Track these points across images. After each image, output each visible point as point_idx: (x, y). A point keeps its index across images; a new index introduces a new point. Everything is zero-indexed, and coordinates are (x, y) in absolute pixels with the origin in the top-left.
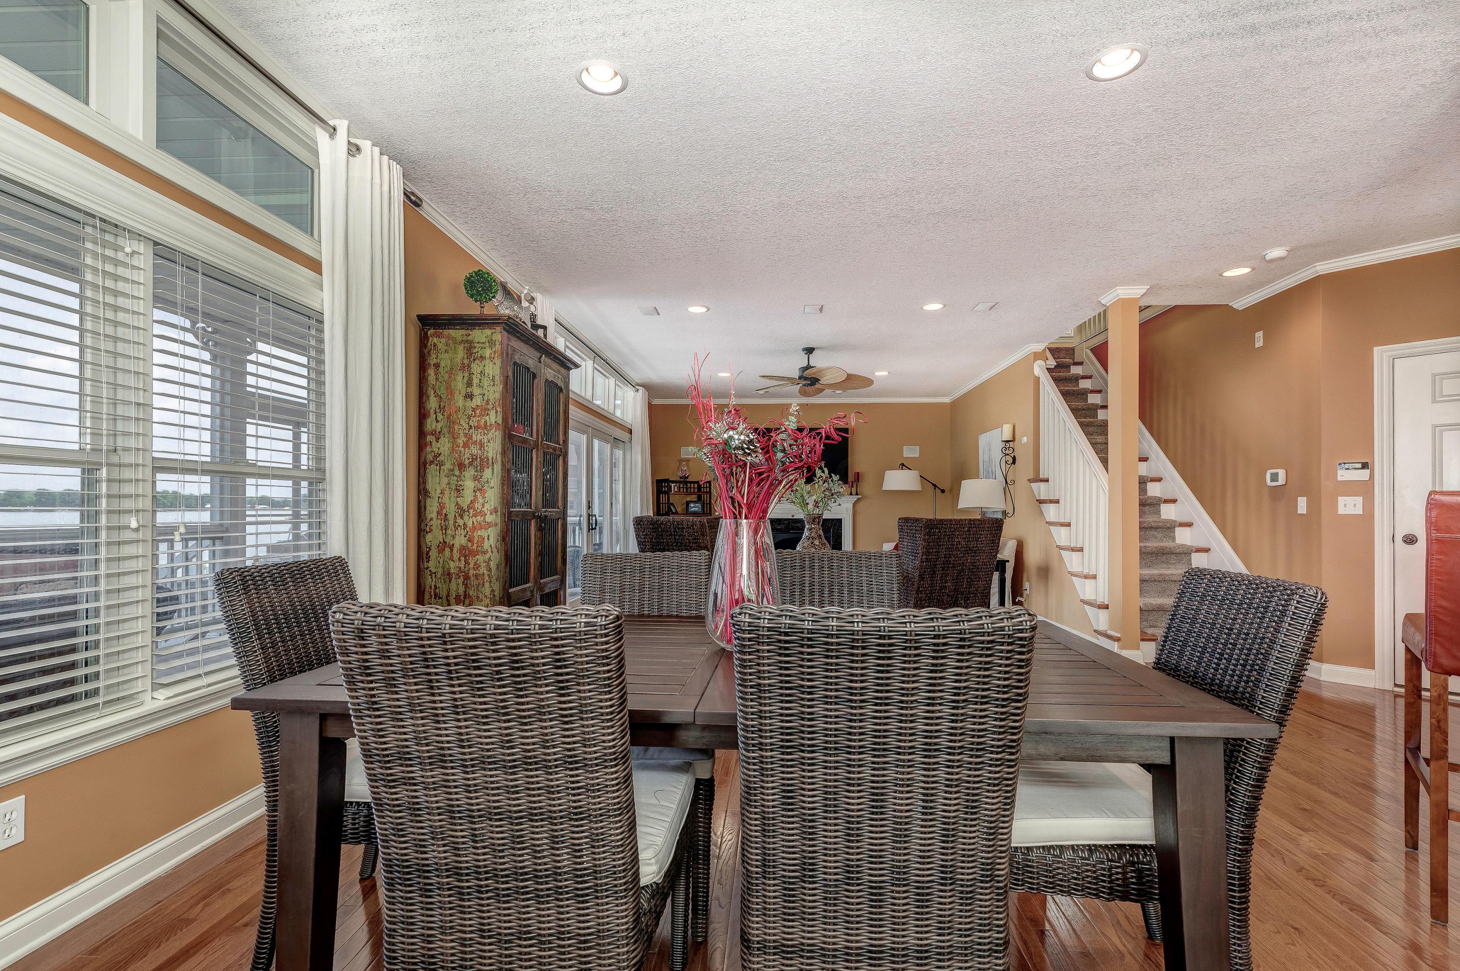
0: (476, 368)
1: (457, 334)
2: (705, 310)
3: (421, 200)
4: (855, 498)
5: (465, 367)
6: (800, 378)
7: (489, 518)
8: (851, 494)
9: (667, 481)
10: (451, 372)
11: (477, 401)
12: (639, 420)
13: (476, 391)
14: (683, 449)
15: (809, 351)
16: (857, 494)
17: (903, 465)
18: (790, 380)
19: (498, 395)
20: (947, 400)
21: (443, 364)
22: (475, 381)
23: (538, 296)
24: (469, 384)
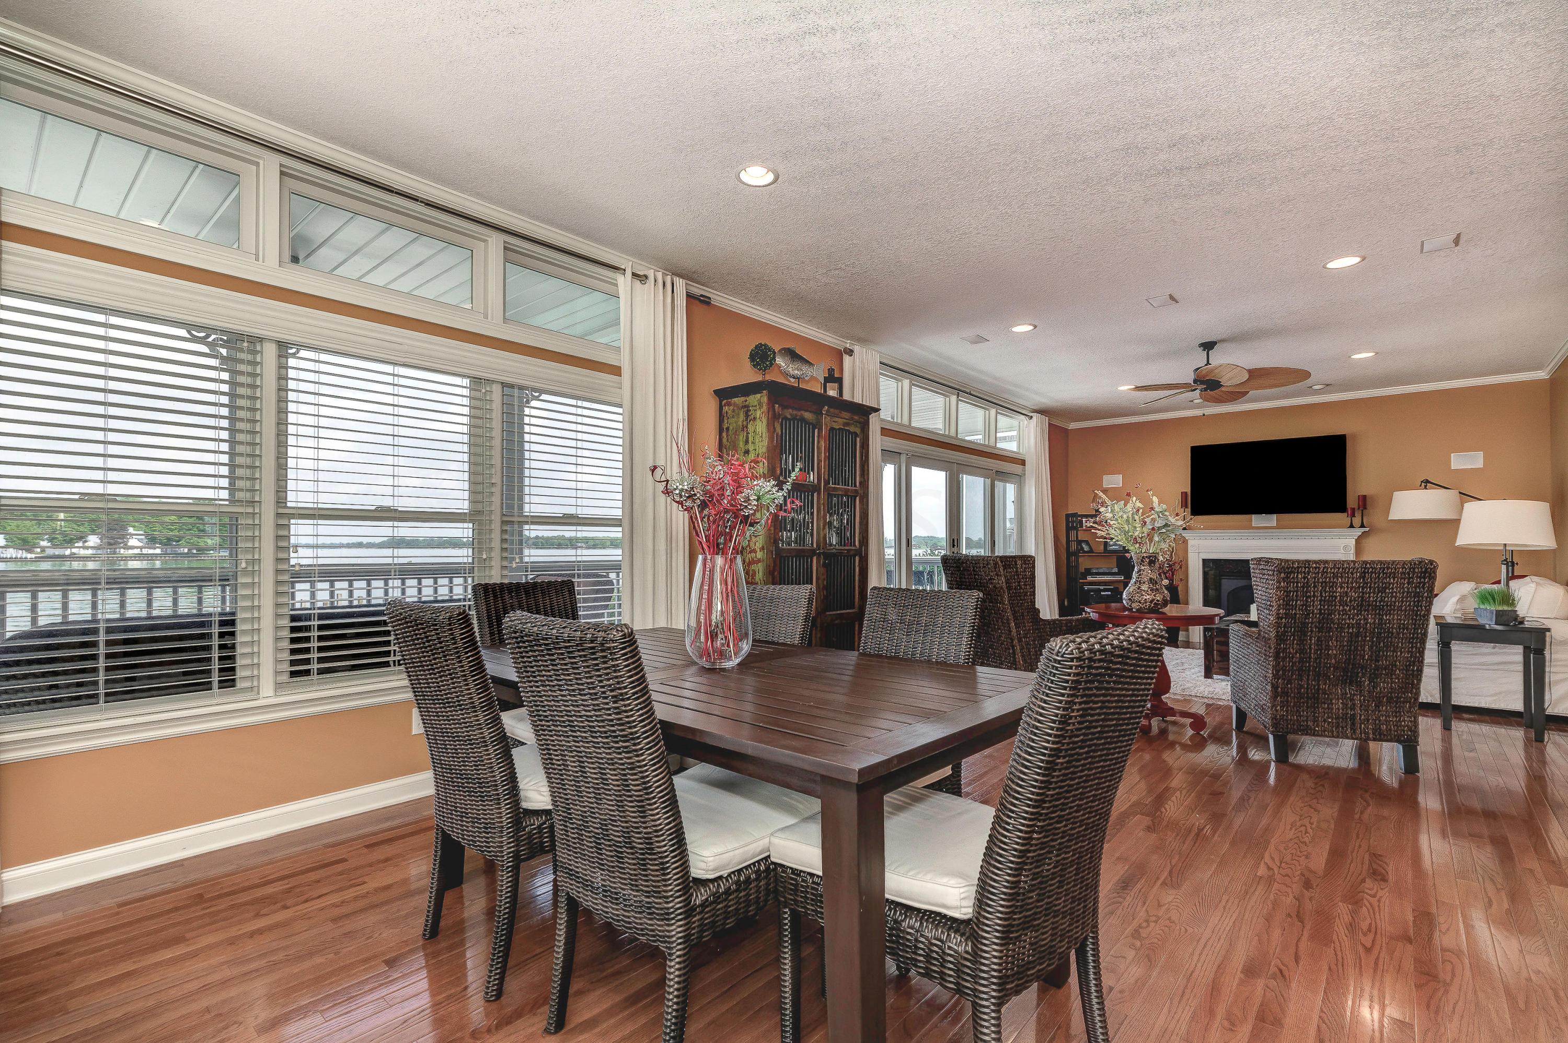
0: (751, 428)
1: (738, 400)
2: (1031, 328)
3: (709, 298)
4: (1358, 532)
5: (745, 428)
6: (1195, 381)
7: (759, 555)
8: (1352, 526)
9: (1075, 515)
10: (735, 434)
11: (752, 456)
12: (1033, 449)
13: (751, 447)
14: (1105, 478)
15: (1208, 346)
16: (1362, 526)
17: (1427, 482)
18: (1185, 386)
19: (764, 450)
20: (1542, 375)
21: (731, 428)
22: (751, 439)
23: (857, 349)
24: (747, 442)
